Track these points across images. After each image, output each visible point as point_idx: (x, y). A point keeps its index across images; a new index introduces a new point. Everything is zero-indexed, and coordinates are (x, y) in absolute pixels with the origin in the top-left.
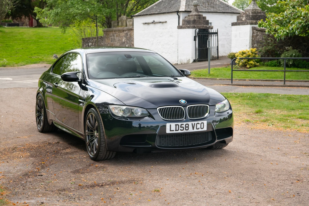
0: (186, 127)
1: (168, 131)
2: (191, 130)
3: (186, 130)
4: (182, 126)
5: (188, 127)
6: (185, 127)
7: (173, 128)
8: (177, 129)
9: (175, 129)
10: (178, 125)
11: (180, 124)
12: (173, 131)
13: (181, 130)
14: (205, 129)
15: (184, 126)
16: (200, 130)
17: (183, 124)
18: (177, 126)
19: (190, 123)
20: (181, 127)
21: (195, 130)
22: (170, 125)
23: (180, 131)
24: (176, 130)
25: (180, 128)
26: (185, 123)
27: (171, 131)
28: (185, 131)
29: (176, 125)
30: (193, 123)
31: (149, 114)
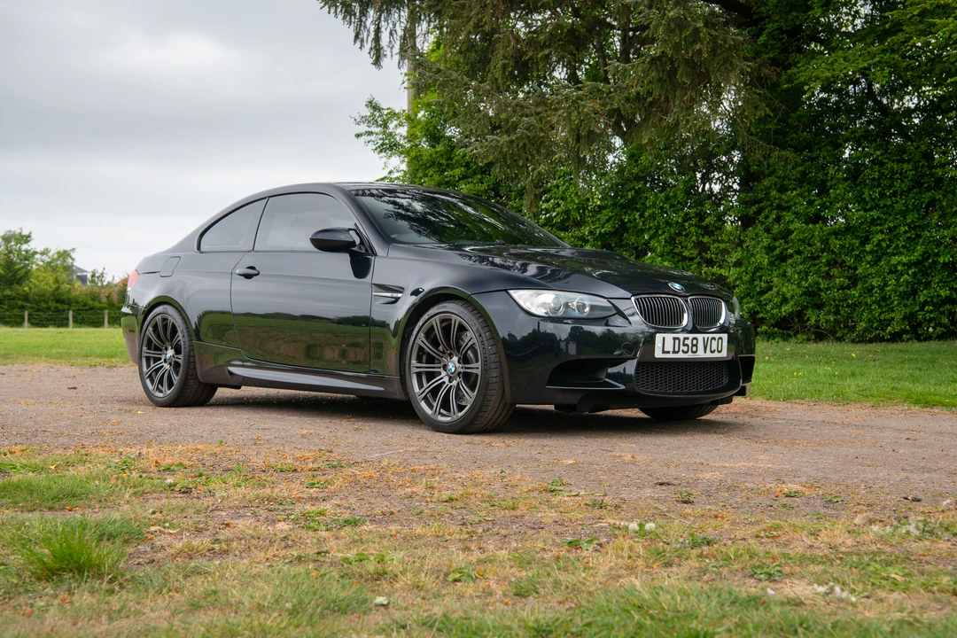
0: (693, 345)
1: (658, 354)
2: (701, 354)
3: (693, 352)
4: (686, 342)
5: (696, 345)
6: (690, 346)
7: (669, 347)
8: (676, 349)
9: (671, 350)
10: (678, 339)
11: (681, 336)
12: (668, 352)
13: (683, 352)
14: (724, 354)
15: (689, 342)
16: (716, 355)
17: (688, 339)
18: (677, 341)
19: (700, 336)
20: (684, 345)
21: (709, 355)
22: (664, 338)
23: (681, 355)
24: (674, 352)
25: (682, 348)
26: (691, 336)
27: (664, 352)
28: (690, 355)
29: (675, 339)
30: (706, 336)
31: (615, 312)
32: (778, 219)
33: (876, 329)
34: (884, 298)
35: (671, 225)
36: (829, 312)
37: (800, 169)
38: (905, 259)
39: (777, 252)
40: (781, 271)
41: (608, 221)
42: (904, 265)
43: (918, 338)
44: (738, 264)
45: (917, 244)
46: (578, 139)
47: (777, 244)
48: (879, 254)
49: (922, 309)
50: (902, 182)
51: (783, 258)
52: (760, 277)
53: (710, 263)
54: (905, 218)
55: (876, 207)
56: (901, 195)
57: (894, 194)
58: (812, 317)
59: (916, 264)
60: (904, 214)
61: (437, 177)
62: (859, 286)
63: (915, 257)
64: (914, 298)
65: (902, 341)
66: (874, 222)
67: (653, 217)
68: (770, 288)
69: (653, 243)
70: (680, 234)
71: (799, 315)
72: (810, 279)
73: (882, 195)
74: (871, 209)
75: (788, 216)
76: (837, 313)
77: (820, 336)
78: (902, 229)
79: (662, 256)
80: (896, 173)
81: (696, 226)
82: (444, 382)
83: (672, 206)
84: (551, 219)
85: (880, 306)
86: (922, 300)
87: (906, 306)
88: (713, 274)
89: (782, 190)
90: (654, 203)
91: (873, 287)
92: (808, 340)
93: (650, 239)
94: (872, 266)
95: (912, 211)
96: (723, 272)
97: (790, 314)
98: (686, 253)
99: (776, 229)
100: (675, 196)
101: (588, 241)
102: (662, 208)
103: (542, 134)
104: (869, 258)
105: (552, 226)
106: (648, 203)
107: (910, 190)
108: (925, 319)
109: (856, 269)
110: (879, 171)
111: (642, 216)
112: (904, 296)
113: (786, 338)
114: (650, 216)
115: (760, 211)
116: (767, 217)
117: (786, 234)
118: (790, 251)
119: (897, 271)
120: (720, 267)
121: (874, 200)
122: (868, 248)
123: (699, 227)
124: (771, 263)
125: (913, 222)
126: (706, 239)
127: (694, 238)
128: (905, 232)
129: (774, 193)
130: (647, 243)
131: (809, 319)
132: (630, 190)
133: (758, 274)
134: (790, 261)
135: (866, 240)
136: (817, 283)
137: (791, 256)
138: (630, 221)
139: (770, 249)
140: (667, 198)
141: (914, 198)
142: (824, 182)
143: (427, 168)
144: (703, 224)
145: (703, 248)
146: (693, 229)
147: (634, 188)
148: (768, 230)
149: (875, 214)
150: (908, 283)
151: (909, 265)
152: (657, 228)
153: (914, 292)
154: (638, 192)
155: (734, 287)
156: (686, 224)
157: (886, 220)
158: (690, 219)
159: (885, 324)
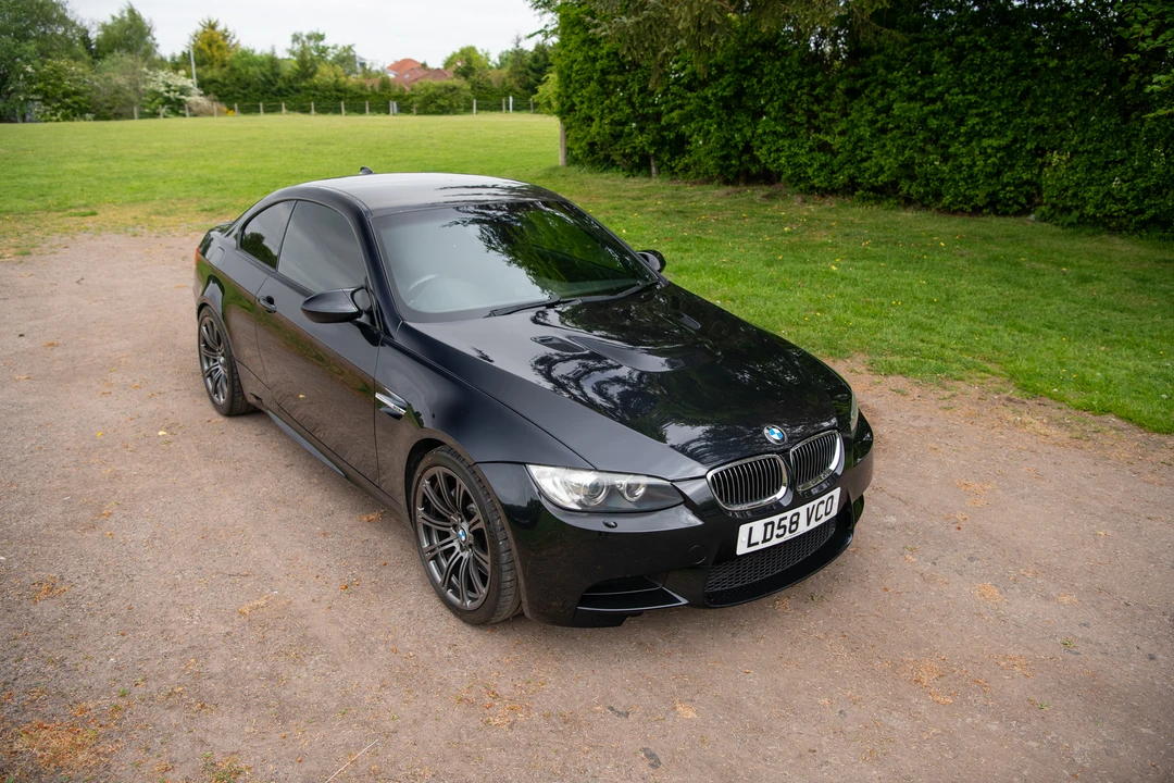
0: (792, 523)
1: (742, 550)
2: (803, 528)
3: (791, 532)
4: (783, 523)
5: (797, 523)
6: (788, 526)
7: (758, 536)
8: (768, 537)
9: (761, 540)
10: (772, 523)
11: (776, 519)
12: (757, 544)
13: (778, 536)
14: (834, 512)
15: (786, 523)
16: (823, 520)
17: (785, 518)
18: (770, 527)
19: (803, 510)
20: (780, 527)
21: (812, 525)
22: (751, 528)
23: (775, 541)
24: (765, 541)
25: (776, 532)
26: (790, 513)
27: (750, 545)
28: (787, 537)
29: (766, 525)
30: (811, 505)
31: (681, 500)
32: (882, 94)
33: (961, 202)
34: (971, 176)
35: (785, 93)
36: (920, 184)
37: (907, 49)
38: (995, 143)
39: (879, 125)
40: (882, 142)
41: (729, 85)
42: (993, 148)
43: (996, 213)
44: (842, 133)
45: (1007, 128)
46: (700, 27)
47: (880, 118)
48: (973, 135)
49: (1003, 189)
50: (1002, 68)
51: (883, 131)
52: (862, 148)
53: (818, 130)
54: (999, 103)
55: (974, 92)
56: (999, 81)
57: (992, 80)
58: (904, 186)
59: (1007, 148)
60: (999, 100)
61: (582, 35)
62: (950, 163)
63: (1003, 142)
64: (998, 178)
65: (984, 215)
66: (970, 106)
67: (769, 84)
68: (870, 158)
69: (768, 108)
70: (793, 101)
71: (894, 184)
72: (907, 152)
73: (981, 79)
74: (968, 93)
75: (893, 95)
76: (927, 185)
77: (908, 202)
78: (996, 114)
79: (775, 119)
80: (997, 60)
81: (807, 94)
82: (454, 548)
83: (787, 74)
84: (680, 78)
85: (966, 183)
86: (1005, 181)
87: (990, 184)
88: (820, 140)
89: (889, 68)
90: (771, 70)
91: (962, 165)
92: (899, 204)
93: (767, 103)
94: (964, 147)
95: (1007, 97)
96: (828, 139)
97: (886, 184)
98: (797, 119)
99: (880, 104)
100: (790, 65)
101: (711, 102)
102: (778, 76)
103: (667, 16)
104: (962, 139)
105: (680, 85)
106: (766, 70)
107: (1008, 76)
108: (1005, 197)
109: (948, 147)
110: (981, 57)
111: (759, 82)
112: (989, 176)
113: (878, 202)
114: (767, 82)
115: (866, 86)
116: (872, 91)
117: (888, 109)
118: (890, 126)
119: (985, 153)
120: (827, 134)
121: (972, 84)
122: (963, 130)
123: (811, 95)
124: (873, 135)
125: (1007, 108)
126: (815, 108)
127: (805, 106)
128: (999, 117)
129: (881, 71)
130: (763, 107)
131: (901, 189)
132: (749, 58)
133: (860, 144)
134: (890, 135)
135: (961, 122)
136: (912, 157)
137: (892, 129)
138: (748, 86)
139: (872, 122)
140: (783, 67)
141: (1011, 85)
142: (928, 64)
143: (574, 26)
144: (815, 93)
145: (812, 115)
146: (804, 98)
147: (753, 56)
148: (872, 104)
149: (972, 98)
150: (994, 164)
151: (998, 149)
152: (773, 95)
153: (999, 173)
154: (757, 60)
155: (838, 153)
156: (799, 92)
157: (982, 104)
158: (803, 88)
159: (970, 199)
